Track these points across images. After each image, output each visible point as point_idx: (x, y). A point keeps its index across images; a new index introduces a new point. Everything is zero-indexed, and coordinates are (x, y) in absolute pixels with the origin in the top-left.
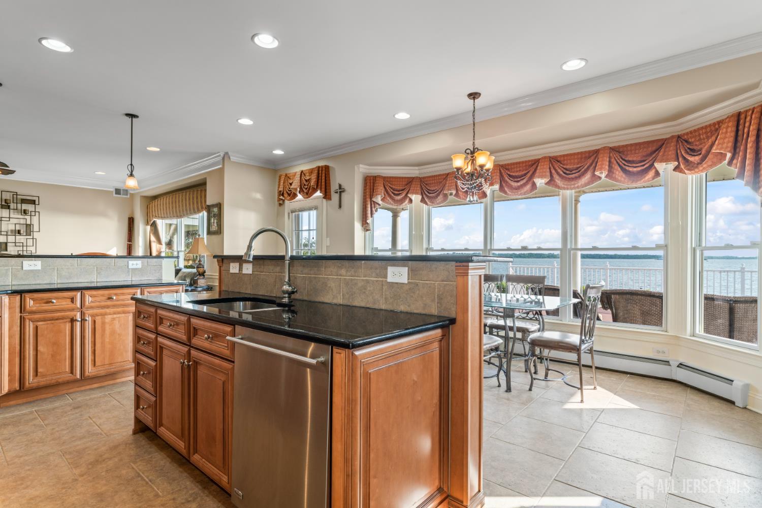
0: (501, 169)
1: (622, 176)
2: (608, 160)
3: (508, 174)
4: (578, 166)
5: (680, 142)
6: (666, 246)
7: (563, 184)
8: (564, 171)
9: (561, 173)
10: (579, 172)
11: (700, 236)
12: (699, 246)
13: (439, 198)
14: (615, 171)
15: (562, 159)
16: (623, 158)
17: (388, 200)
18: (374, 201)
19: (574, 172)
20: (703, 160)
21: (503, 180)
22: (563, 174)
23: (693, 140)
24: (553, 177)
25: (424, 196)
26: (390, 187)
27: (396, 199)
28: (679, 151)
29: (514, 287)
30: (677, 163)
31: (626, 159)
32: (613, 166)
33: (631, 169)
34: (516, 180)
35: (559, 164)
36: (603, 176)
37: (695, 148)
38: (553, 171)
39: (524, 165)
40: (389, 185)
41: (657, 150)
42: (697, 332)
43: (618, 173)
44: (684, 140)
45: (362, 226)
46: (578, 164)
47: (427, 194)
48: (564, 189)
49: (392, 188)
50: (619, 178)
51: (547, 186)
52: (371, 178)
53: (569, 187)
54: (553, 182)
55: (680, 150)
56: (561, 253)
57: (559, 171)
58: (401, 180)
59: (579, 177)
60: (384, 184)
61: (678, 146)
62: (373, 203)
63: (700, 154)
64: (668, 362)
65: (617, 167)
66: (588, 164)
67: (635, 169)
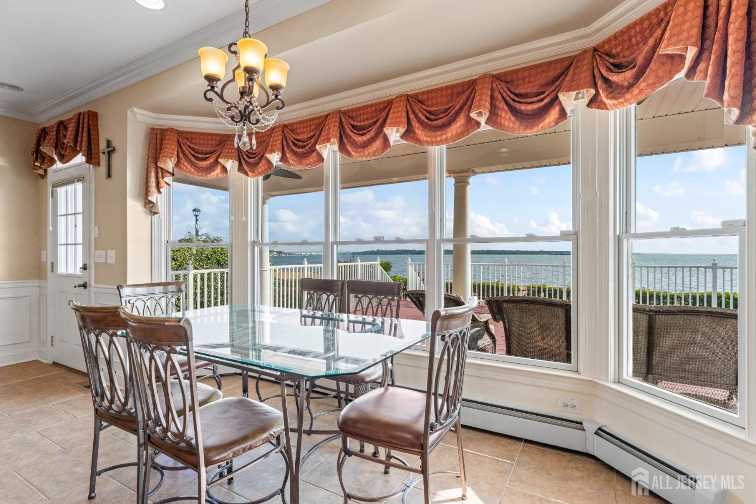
0: (342, 117)
1: (510, 119)
2: (489, 93)
3: (351, 124)
4: (448, 106)
5: (597, 56)
6: (576, 234)
7: (426, 136)
8: (428, 115)
9: (423, 118)
10: (447, 115)
11: (626, 218)
12: (626, 233)
13: (261, 164)
14: (499, 112)
15: (425, 97)
16: (512, 89)
17: (187, 168)
18: (162, 169)
19: (441, 116)
20: (637, 78)
21: (344, 132)
22: (426, 120)
23: (619, 49)
24: (412, 126)
25: (243, 162)
26: (190, 147)
27: (200, 166)
28: (596, 71)
29: (360, 301)
30: (593, 91)
31: (517, 91)
32: (497, 103)
33: (523, 107)
34: (361, 132)
35: (420, 104)
36: (483, 120)
37: (623, 60)
38: (412, 116)
39: (373, 109)
40: (188, 143)
41: (561, 74)
42: (625, 376)
43: (506, 117)
44: (603, 53)
45: (145, 207)
46: (447, 105)
47: (246, 158)
48: (428, 143)
49: (193, 149)
50: (506, 123)
51: (404, 142)
52: (159, 132)
53: (434, 140)
54: (412, 135)
55: (598, 68)
56: (427, 246)
57: (420, 115)
58: (210, 137)
59: (449, 124)
60: (178, 141)
61: (595, 63)
62: (159, 170)
63: (634, 67)
64: (581, 423)
65: (502, 105)
66: (461, 102)
67: (529, 107)
